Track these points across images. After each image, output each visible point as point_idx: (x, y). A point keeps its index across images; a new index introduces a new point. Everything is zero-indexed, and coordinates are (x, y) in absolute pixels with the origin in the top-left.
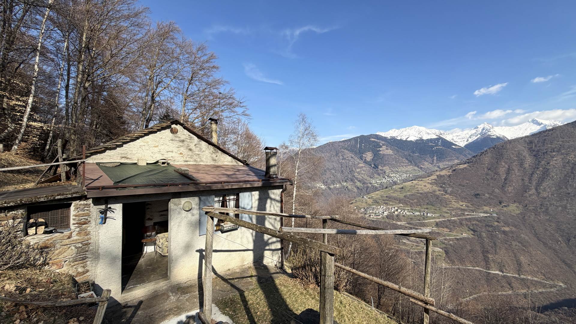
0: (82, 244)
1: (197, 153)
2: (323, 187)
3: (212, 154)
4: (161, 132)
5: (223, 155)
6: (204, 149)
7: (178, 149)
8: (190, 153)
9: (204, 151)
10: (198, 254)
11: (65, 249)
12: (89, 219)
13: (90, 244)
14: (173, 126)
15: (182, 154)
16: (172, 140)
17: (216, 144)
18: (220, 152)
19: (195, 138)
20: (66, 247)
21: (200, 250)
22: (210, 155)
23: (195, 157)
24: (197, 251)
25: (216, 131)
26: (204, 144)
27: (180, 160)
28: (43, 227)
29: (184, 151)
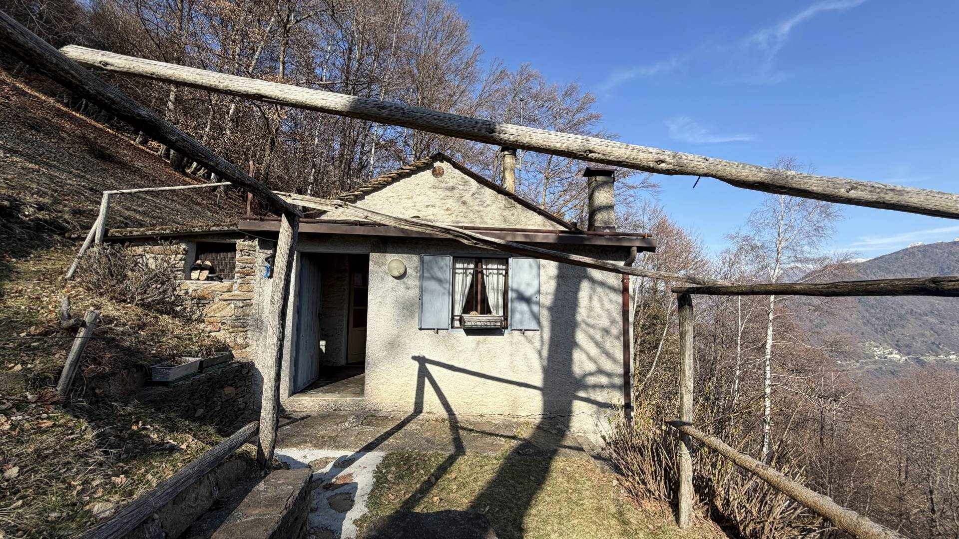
0: (243, 303)
1: (476, 208)
2: (898, 356)
3: (504, 210)
4: (417, 175)
5: (526, 212)
6: (488, 202)
7: (444, 202)
8: (464, 208)
9: (489, 205)
10: (416, 365)
11: (224, 305)
12: (254, 268)
13: (252, 305)
14: (437, 164)
15: (450, 210)
16: (434, 187)
17: (513, 192)
18: (520, 206)
19: (474, 183)
20: (225, 303)
21: (419, 356)
22: (500, 212)
23: (471, 215)
24: (414, 358)
25: (513, 170)
26: (488, 192)
27: (446, 220)
28: (207, 272)
29: (454, 204)
